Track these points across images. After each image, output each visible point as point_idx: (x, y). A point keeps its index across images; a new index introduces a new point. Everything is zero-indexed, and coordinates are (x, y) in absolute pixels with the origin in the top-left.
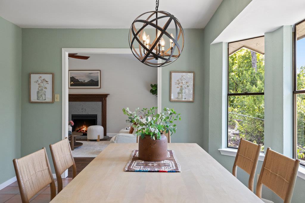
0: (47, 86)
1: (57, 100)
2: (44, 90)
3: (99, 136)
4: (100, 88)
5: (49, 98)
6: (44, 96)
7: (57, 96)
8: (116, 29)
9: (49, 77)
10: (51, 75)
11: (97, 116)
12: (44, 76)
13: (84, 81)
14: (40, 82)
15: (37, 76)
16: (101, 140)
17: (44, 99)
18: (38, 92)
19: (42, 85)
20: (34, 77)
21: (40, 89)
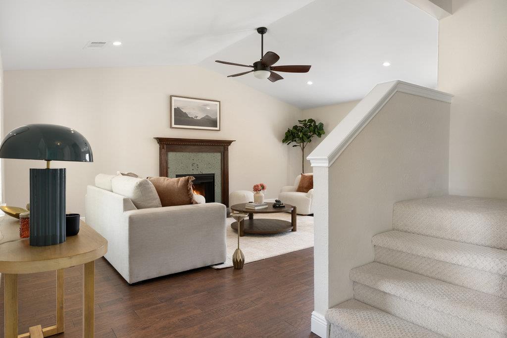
4: (219, 130)
11: (214, 177)
13: (196, 117)
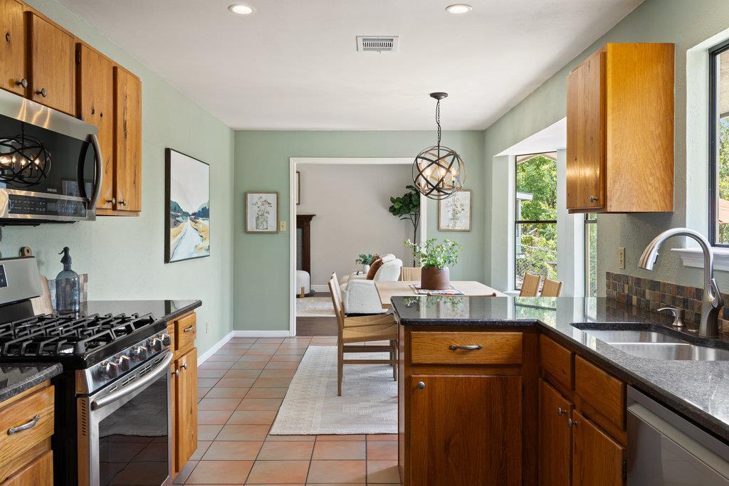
0: (269, 209)
1: (284, 229)
2: (266, 215)
3: (303, 289)
5: (272, 226)
6: (265, 223)
7: (283, 223)
8: (364, 131)
9: (272, 198)
10: (275, 195)
12: (265, 196)
14: (259, 204)
15: (256, 196)
16: (307, 296)
17: (266, 227)
18: (257, 218)
19: (263, 208)
20: (252, 198)
21: (260, 214)
